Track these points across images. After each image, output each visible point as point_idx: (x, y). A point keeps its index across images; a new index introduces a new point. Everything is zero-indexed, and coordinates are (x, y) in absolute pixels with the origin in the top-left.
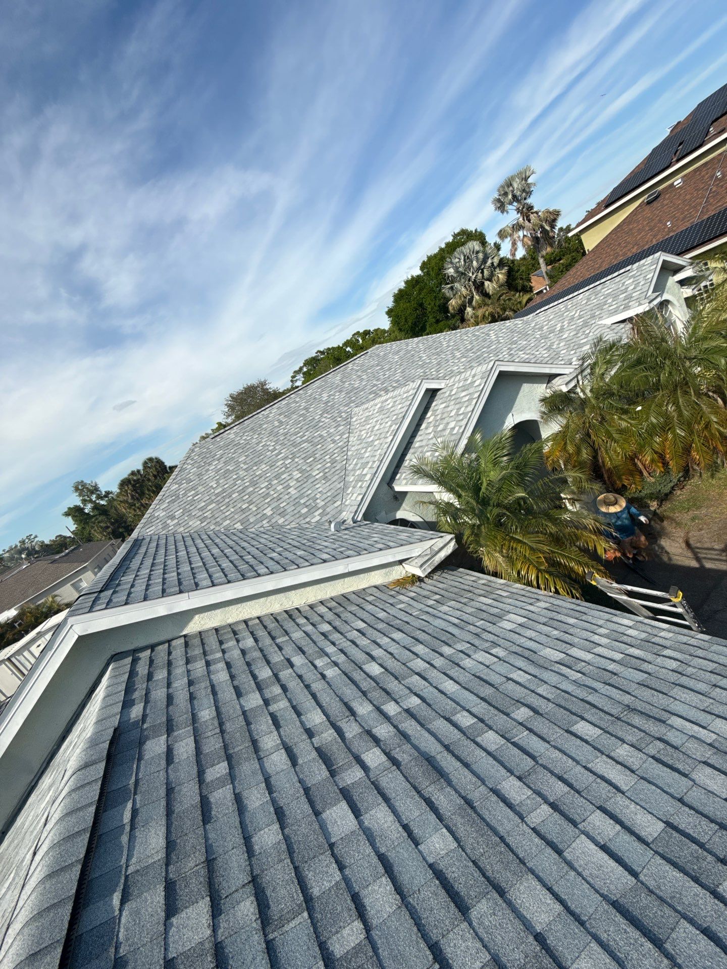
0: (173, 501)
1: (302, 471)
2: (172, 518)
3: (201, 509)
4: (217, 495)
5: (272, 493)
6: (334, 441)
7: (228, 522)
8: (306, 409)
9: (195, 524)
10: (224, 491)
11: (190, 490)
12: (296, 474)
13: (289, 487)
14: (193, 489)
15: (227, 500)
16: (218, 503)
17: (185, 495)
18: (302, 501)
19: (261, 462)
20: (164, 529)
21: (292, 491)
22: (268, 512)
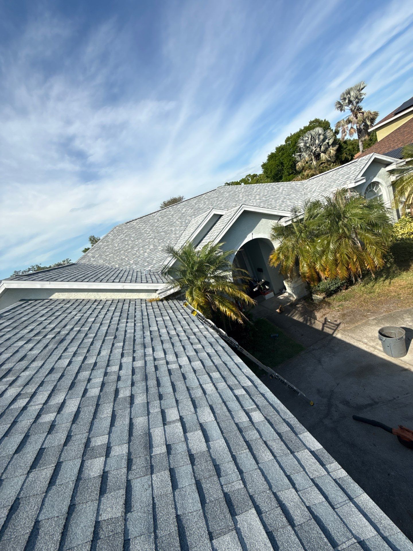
0: (97, 250)
1: (154, 246)
2: (93, 257)
3: (106, 256)
4: (115, 250)
5: (138, 253)
6: (175, 234)
7: (114, 263)
8: (172, 215)
9: (101, 262)
10: (119, 249)
11: (106, 246)
12: (152, 247)
13: (146, 252)
14: (107, 246)
15: (118, 253)
16: (114, 254)
17: (103, 248)
18: (147, 260)
19: (140, 238)
20: (88, 261)
21: (146, 254)
22: (132, 262)
